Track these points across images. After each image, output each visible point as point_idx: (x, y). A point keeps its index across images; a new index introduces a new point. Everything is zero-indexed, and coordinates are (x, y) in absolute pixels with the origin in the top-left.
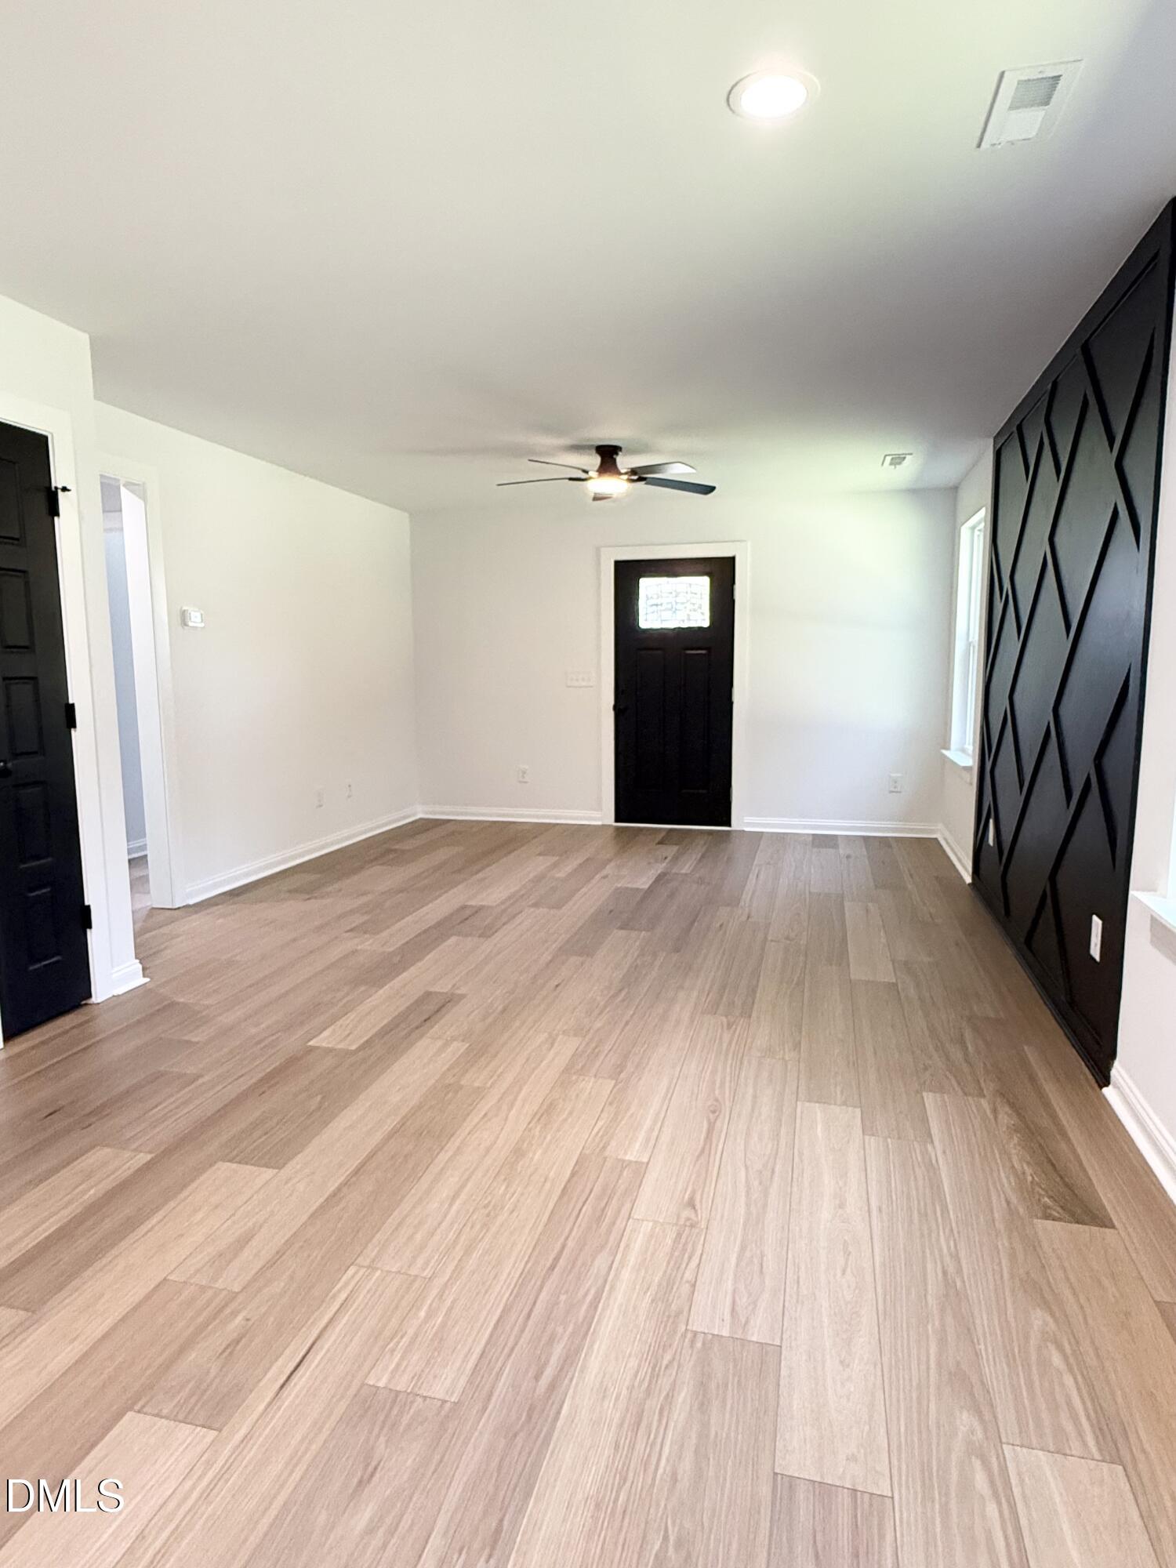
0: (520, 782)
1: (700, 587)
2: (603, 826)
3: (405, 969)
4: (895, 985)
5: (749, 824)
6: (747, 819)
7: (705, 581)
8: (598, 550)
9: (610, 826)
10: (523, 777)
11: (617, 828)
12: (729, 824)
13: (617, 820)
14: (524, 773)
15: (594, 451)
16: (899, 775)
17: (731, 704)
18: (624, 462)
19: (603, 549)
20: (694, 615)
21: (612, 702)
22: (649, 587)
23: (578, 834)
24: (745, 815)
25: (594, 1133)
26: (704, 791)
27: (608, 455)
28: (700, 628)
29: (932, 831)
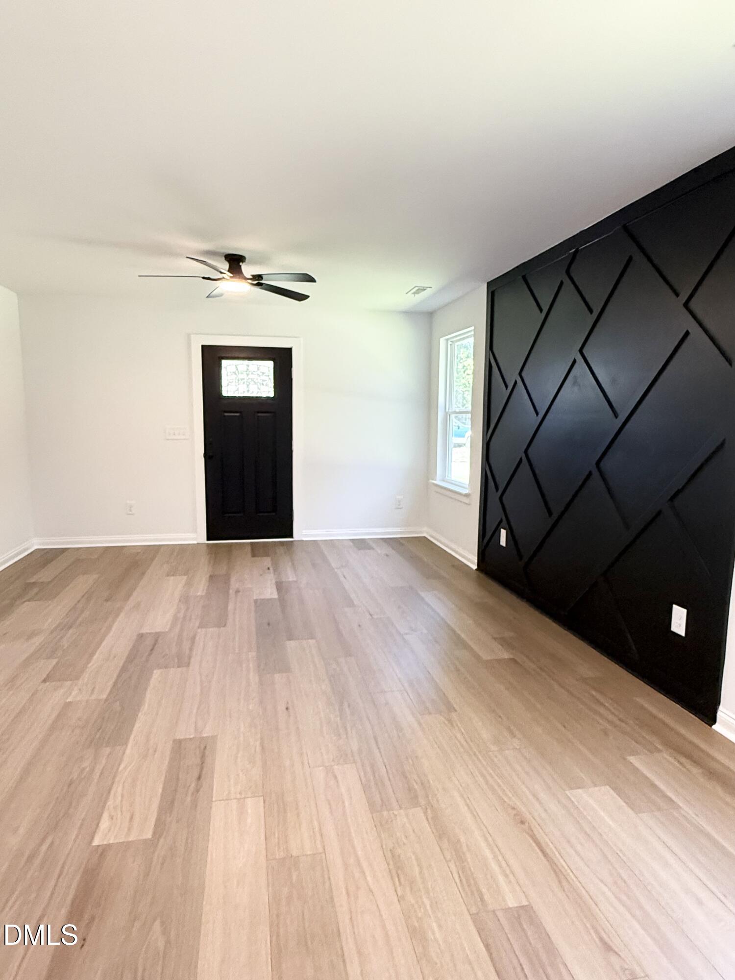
0: (128, 514)
1: (267, 367)
2: (198, 543)
3: (134, 718)
4: (514, 661)
5: (306, 535)
6: (305, 532)
7: (270, 364)
8: (189, 336)
9: (205, 543)
10: (131, 511)
11: (208, 545)
12: (291, 536)
13: (208, 539)
14: (131, 507)
15: (224, 258)
16: (402, 497)
17: (291, 452)
18: (248, 270)
19: (192, 336)
20: (263, 388)
21: (203, 451)
22: (228, 367)
23: (181, 551)
24: (302, 529)
25: (458, 881)
26: (274, 514)
27: (235, 261)
28: (268, 398)
29: (421, 532)
